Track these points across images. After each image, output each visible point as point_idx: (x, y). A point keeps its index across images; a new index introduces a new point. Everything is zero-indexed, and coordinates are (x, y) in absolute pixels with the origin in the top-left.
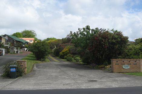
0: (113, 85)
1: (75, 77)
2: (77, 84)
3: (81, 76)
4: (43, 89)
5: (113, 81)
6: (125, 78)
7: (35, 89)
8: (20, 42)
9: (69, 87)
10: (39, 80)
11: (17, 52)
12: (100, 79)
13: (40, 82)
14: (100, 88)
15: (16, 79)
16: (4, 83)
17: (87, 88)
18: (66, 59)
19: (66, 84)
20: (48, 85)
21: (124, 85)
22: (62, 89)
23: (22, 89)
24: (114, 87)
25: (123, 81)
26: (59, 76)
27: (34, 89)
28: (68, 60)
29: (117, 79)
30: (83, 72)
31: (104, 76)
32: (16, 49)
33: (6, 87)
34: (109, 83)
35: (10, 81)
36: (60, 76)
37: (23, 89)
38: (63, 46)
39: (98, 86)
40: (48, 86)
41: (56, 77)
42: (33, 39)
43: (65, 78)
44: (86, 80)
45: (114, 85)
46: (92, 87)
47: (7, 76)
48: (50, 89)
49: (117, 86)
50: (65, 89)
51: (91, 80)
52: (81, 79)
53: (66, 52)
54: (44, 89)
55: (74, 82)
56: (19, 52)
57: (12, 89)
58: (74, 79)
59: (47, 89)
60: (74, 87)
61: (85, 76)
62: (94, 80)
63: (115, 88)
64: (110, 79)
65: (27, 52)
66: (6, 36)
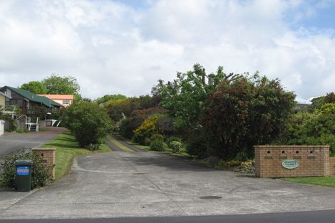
0: (259, 208)
1: (169, 189)
2: (175, 205)
3: (184, 185)
4: (94, 217)
5: (260, 198)
6: (287, 192)
7: (75, 217)
8: (39, 104)
9: (155, 213)
10: (85, 195)
11: (34, 128)
12: (230, 193)
13: (87, 199)
14: (229, 214)
15: (31, 192)
17: (197, 214)
18: (148, 144)
19: (147, 205)
20: (106, 206)
21: (286, 207)
22: (140, 216)
23: (44, 218)
24: (262, 212)
25: (283, 197)
26: (133, 187)
27: (72, 217)
29: (268, 192)
30: (188, 177)
31: (239, 187)
32: (32, 122)
33: (7, 211)
34: (249, 202)
35: (17, 198)
36: (134, 185)
37: (46, 217)
38: (142, 114)
39: (225, 209)
40: (106, 211)
41: (125, 188)
42: (71, 97)
43: (145, 191)
44: (196, 194)
45: (262, 208)
46: (209, 213)
47: (10, 186)
48: (110, 216)
49: (268, 210)
50: (145, 216)
51: (208, 194)
52: (184, 192)
53: (149, 128)
54: (97, 216)
55: (167, 200)
56: (37, 127)
57: (21, 218)
58: (167, 193)
59: (104, 216)
60: (168, 212)
61: (194, 187)
62: (215, 195)
63: (263, 214)
64: (253, 192)
65: (57, 128)
66: (8, 90)
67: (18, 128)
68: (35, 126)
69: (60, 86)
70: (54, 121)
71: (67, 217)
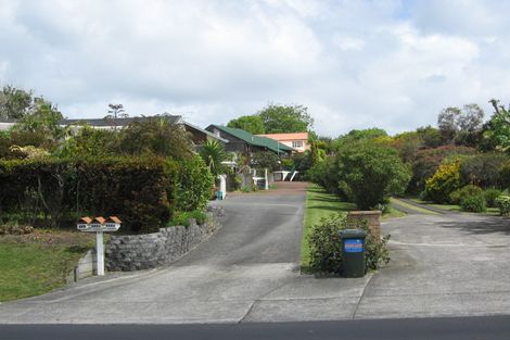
11: (262, 183)
13: (467, 286)
16: (341, 294)
18: (457, 202)
28: (468, 208)
32: (257, 175)
38: (431, 155)
42: (304, 136)
53: (449, 177)
56: (267, 184)
65: (291, 183)
66: (215, 130)
67: (243, 186)
68: (264, 182)
69: (283, 120)
70: (285, 173)
71: (467, 314)
